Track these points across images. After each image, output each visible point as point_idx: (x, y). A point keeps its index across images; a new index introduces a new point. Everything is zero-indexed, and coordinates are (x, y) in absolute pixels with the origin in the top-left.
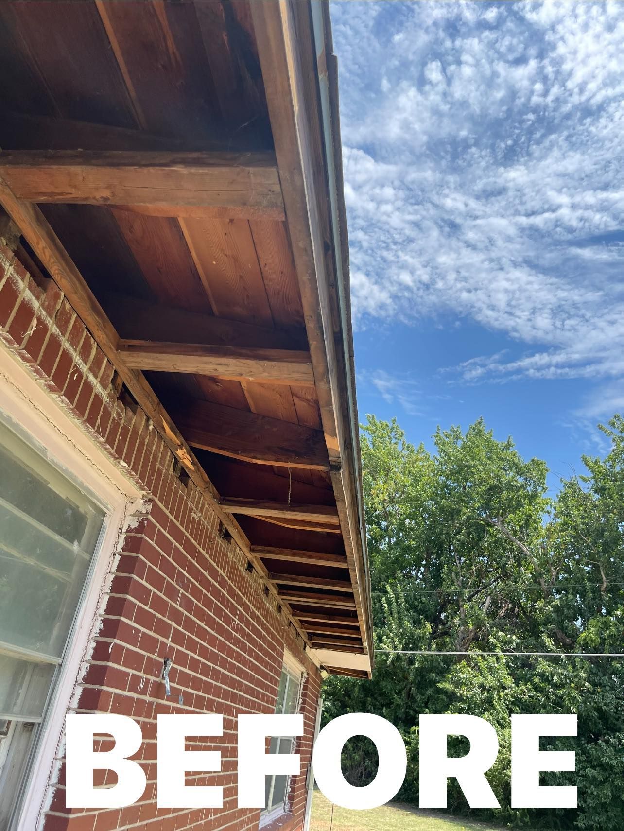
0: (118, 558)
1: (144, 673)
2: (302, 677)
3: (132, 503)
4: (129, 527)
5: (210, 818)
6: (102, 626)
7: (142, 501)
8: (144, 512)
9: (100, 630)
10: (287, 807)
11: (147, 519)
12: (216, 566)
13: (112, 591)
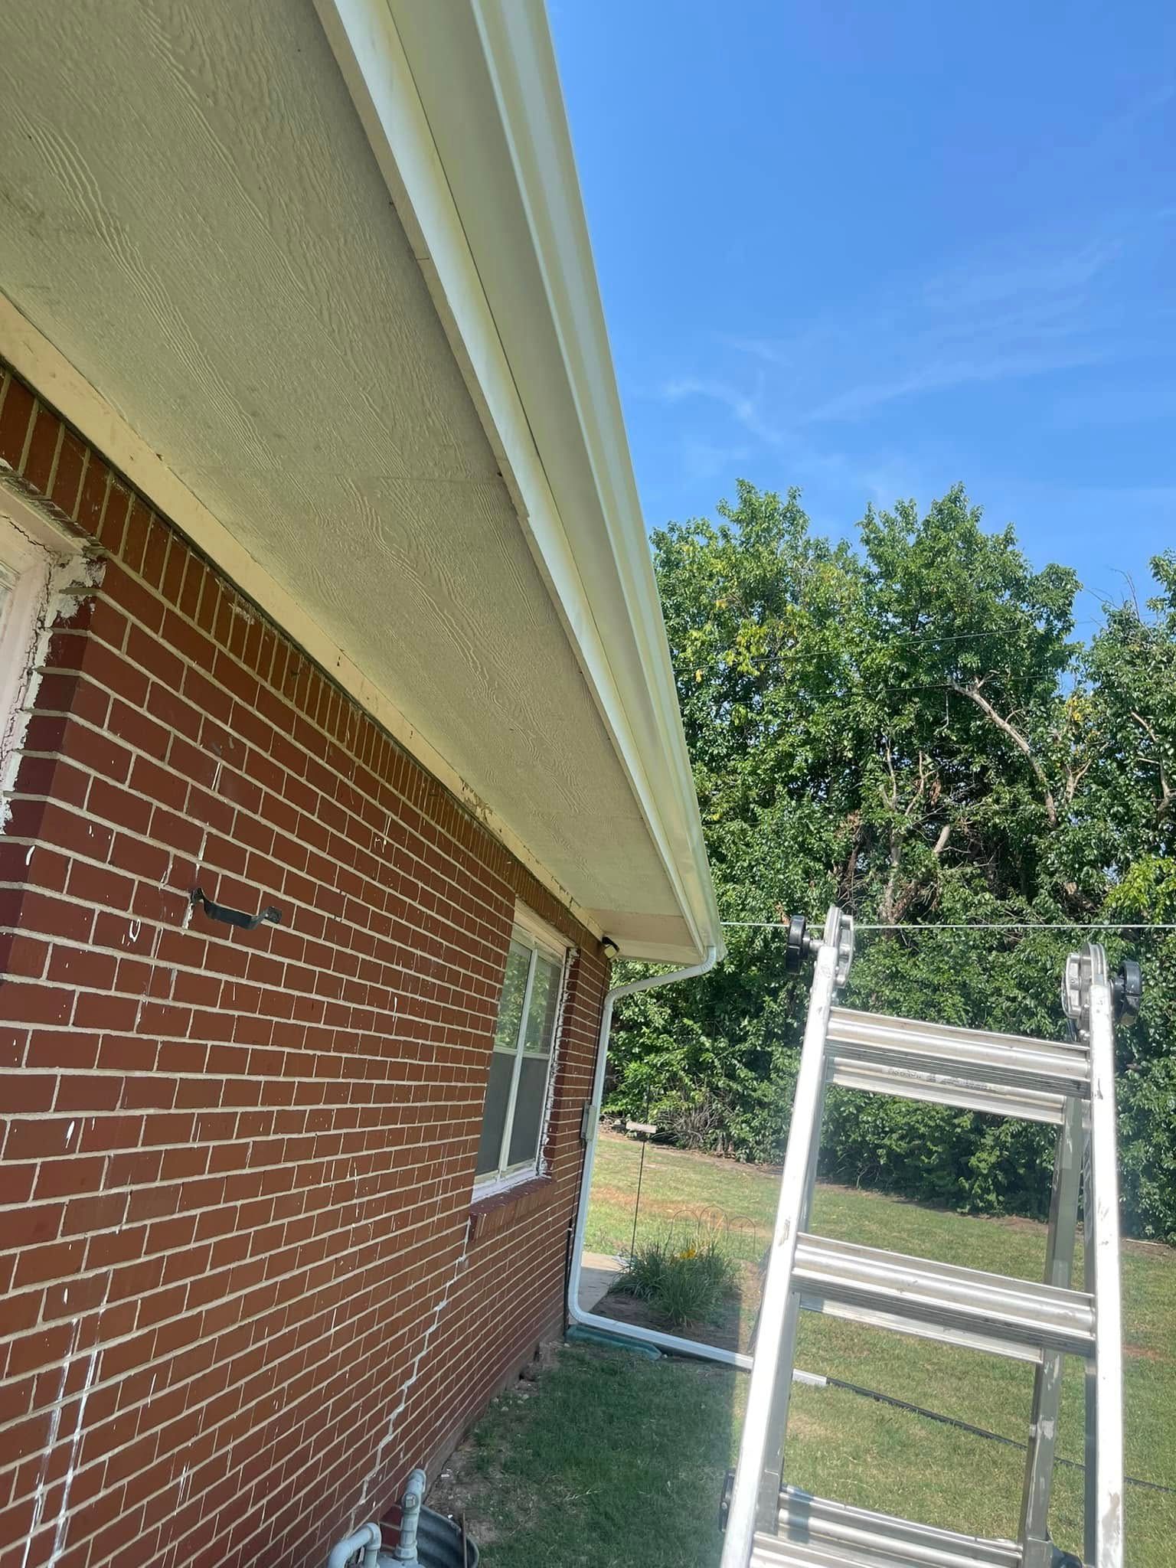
0: (37, 679)
1: (135, 912)
2: (567, 957)
3: (63, 566)
4: (58, 616)
5: (348, 1179)
6: (10, 815)
7: (85, 560)
8: (89, 583)
9: (6, 822)
10: (542, 1167)
11: (95, 599)
12: (316, 726)
13: (27, 746)
